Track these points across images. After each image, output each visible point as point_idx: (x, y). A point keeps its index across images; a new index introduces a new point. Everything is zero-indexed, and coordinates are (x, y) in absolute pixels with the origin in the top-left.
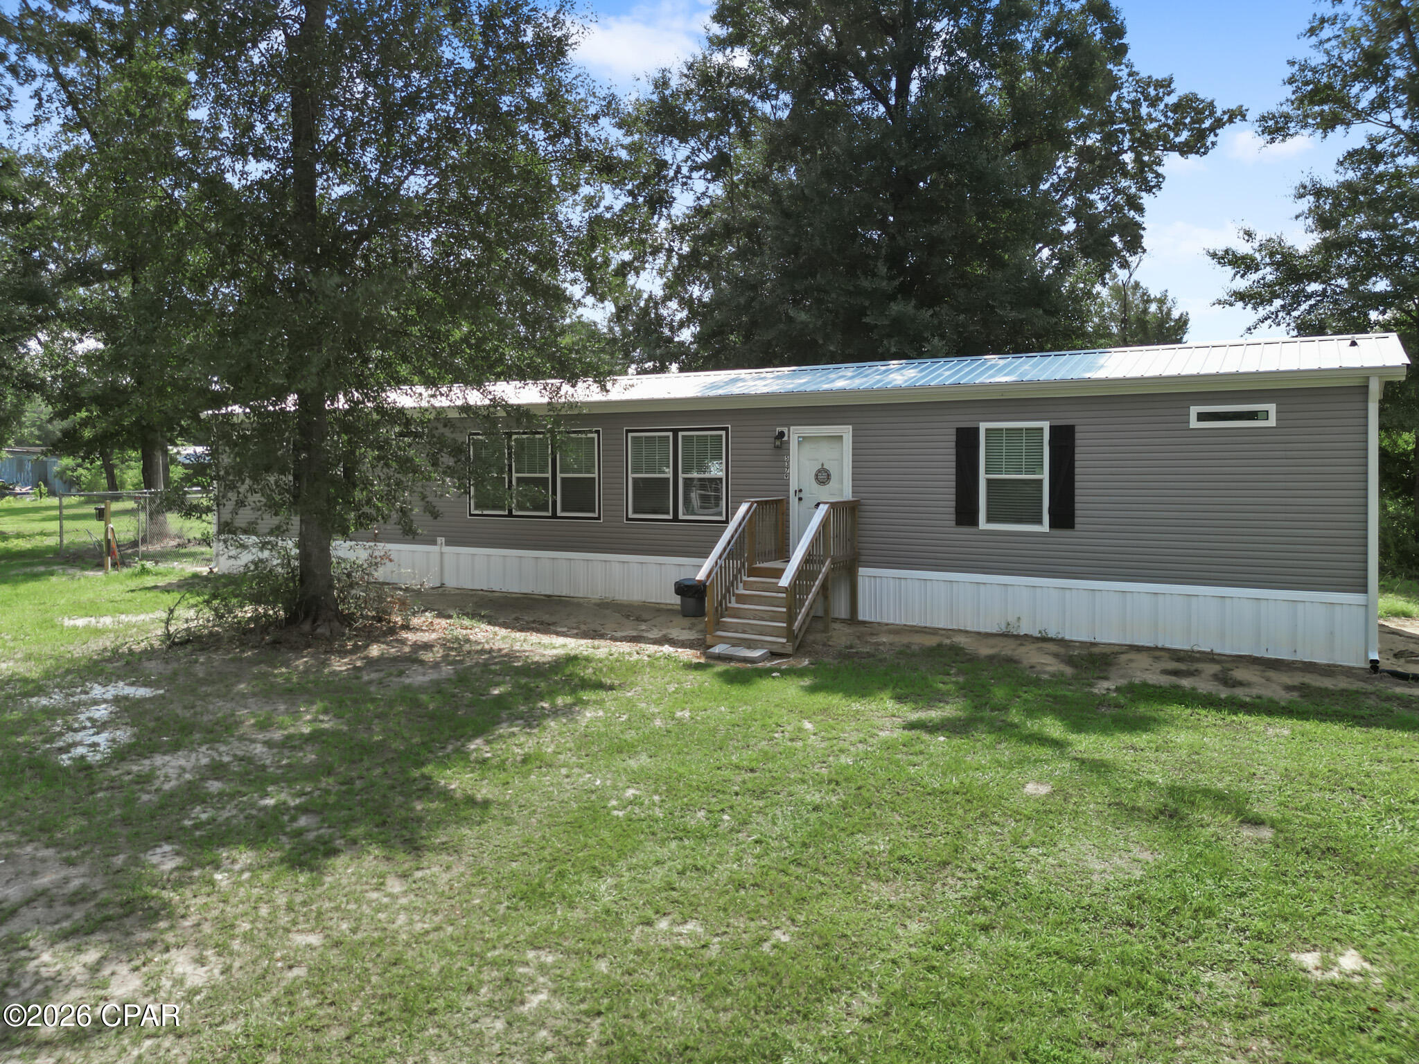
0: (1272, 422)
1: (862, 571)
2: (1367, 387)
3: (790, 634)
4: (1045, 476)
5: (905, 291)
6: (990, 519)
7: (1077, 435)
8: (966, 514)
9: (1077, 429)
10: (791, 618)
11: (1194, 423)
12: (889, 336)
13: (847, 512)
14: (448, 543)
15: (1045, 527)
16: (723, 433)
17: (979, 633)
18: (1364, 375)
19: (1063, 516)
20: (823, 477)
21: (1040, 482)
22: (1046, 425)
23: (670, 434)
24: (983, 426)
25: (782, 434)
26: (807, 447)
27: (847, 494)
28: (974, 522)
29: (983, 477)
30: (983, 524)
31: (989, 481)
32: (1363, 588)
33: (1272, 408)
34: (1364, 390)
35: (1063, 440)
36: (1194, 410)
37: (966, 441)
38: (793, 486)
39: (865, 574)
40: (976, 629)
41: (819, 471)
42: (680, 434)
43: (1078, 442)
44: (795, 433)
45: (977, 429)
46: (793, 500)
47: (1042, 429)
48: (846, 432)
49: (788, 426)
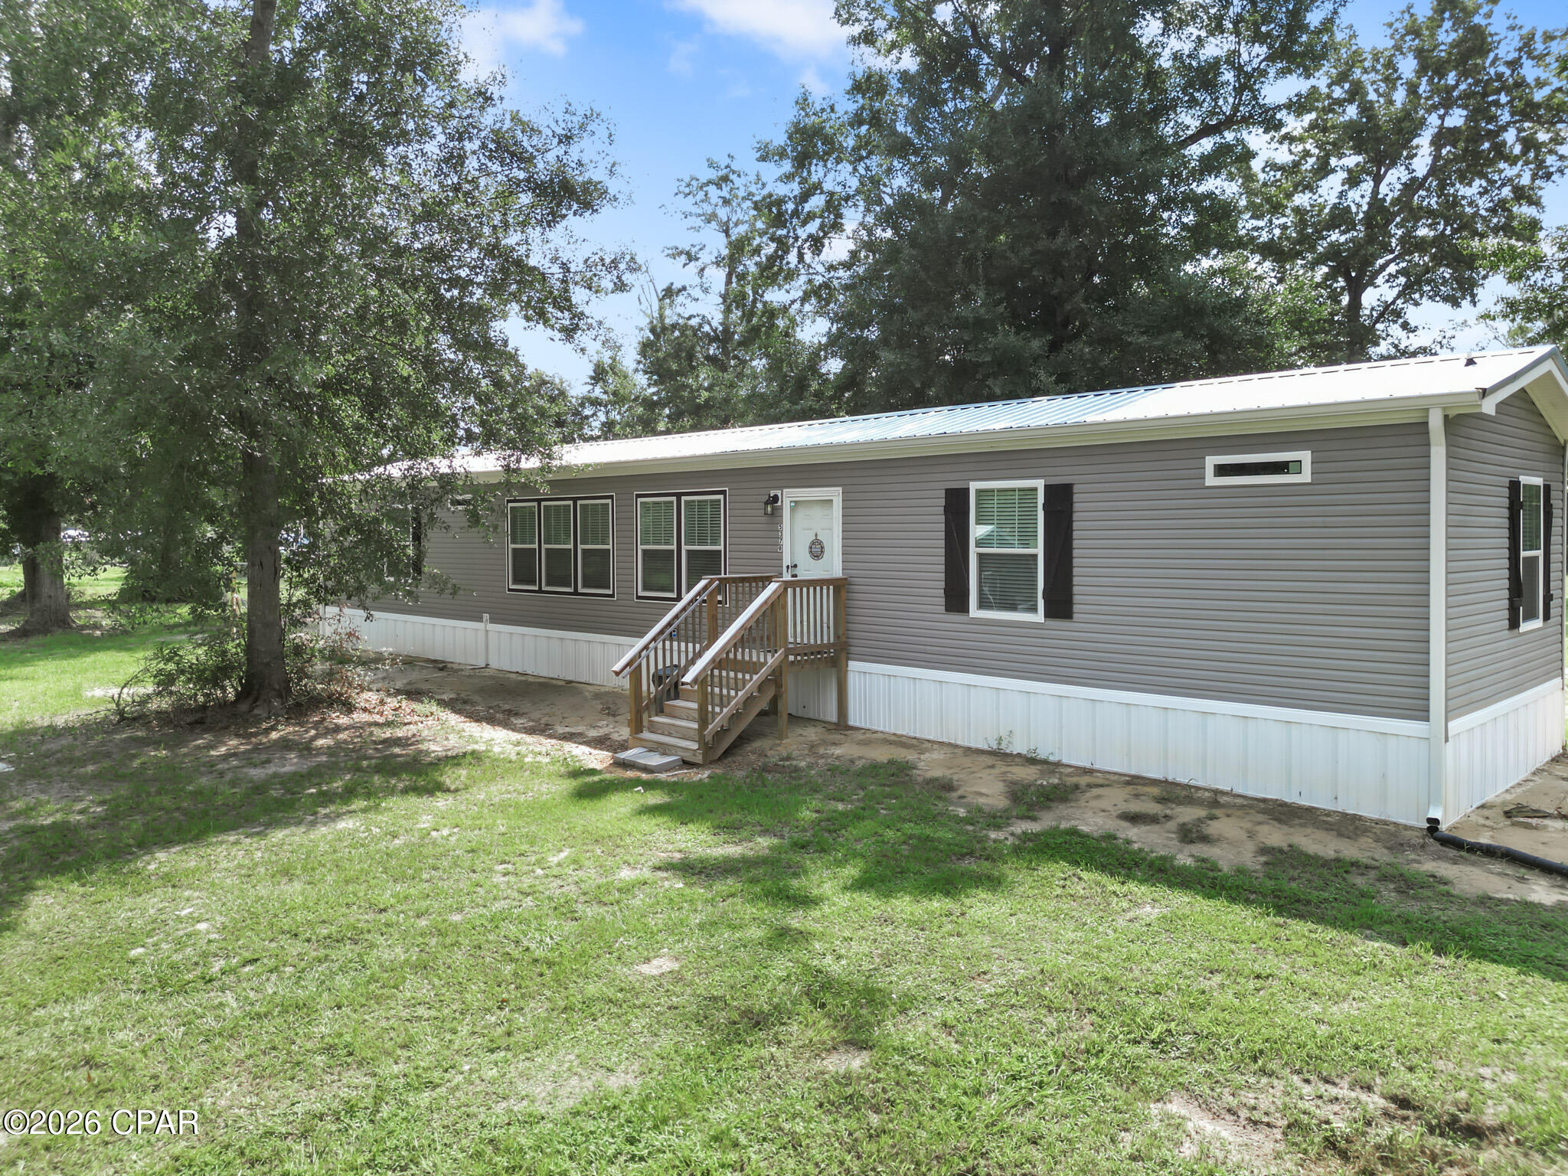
0: (1306, 476)
1: (853, 665)
2: (1427, 423)
3: (701, 738)
4: (1040, 551)
6: (983, 604)
7: (1076, 498)
8: (956, 600)
9: (1076, 489)
11: (1211, 480)
13: (834, 592)
14: (493, 621)
15: (1039, 617)
16: (721, 497)
17: (969, 749)
18: (1423, 405)
19: (1060, 605)
20: (817, 549)
21: (1035, 556)
22: (1040, 484)
23: (674, 499)
24: (974, 486)
25: (775, 499)
26: (801, 513)
27: (837, 571)
28: (965, 609)
29: (973, 551)
30: (974, 612)
31: (981, 556)
32: (1422, 713)
33: (1305, 456)
34: (1422, 427)
35: (1060, 500)
36: (1211, 461)
37: (956, 505)
38: (786, 561)
40: (966, 744)
41: (813, 543)
42: (684, 498)
43: (1076, 506)
44: (788, 496)
45: (967, 490)
47: (1035, 489)
48: (835, 494)
49: (781, 488)
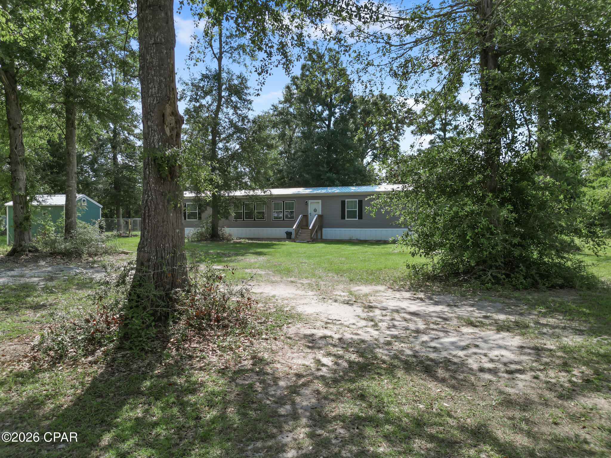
3: (311, 238)
4: (357, 210)
5: (330, 171)
8: (343, 217)
9: (363, 200)
10: (311, 235)
12: (327, 181)
13: (320, 217)
15: (357, 219)
16: (294, 202)
19: (360, 217)
20: (315, 210)
22: (357, 200)
23: (282, 202)
24: (346, 200)
25: (307, 202)
26: (312, 204)
27: (320, 213)
29: (346, 210)
30: (346, 219)
35: (360, 202)
37: (343, 203)
38: (309, 212)
39: (324, 229)
40: (345, 239)
42: (285, 202)
43: (363, 203)
44: (310, 202)
46: (309, 215)
48: (320, 201)
49: (308, 200)
